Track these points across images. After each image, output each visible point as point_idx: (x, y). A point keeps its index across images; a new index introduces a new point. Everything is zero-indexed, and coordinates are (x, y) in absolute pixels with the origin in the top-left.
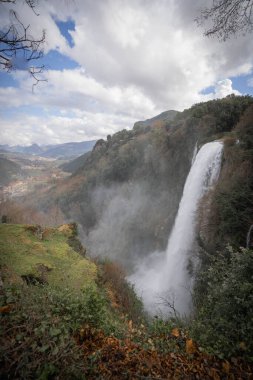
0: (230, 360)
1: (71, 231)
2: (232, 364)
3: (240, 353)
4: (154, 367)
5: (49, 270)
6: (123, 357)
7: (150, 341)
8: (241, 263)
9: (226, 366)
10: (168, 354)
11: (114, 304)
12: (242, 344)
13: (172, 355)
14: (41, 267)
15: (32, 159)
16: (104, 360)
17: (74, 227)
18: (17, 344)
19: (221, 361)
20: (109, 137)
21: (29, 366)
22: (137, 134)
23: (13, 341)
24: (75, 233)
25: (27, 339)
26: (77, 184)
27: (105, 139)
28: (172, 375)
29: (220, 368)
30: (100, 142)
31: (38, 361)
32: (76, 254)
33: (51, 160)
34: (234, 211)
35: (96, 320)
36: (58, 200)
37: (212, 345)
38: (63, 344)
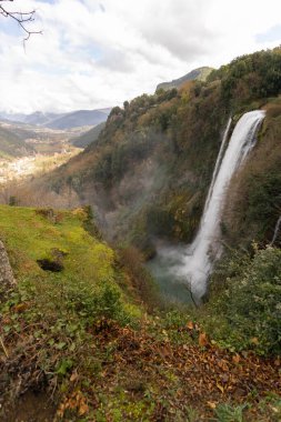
0: (240, 353)
1: (86, 215)
2: (242, 356)
3: (251, 347)
4: (167, 357)
5: (64, 254)
6: (137, 347)
7: (164, 332)
8: (265, 262)
9: (237, 358)
10: (181, 345)
11: (130, 288)
12: (255, 340)
13: (185, 347)
14: (56, 252)
15: (37, 131)
16: (120, 349)
17: (89, 210)
18: (35, 341)
19: (232, 354)
20: (126, 104)
21: (48, 361)
22: (160, 100)
23: (31, 337)
24: (90, 217)
25: (44, 336)
26: (90, 162)
27: (122, 106)
28: (184, 364)
29: (230, 360)
30: (116, 111)
31: (56, 357)
32: (91, 238)
33: (59, 132)
34: (265, 196)
35: (112, 311)
36: (70, 179)
37: (224, 339)
38: (80, 340)
